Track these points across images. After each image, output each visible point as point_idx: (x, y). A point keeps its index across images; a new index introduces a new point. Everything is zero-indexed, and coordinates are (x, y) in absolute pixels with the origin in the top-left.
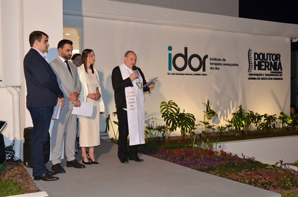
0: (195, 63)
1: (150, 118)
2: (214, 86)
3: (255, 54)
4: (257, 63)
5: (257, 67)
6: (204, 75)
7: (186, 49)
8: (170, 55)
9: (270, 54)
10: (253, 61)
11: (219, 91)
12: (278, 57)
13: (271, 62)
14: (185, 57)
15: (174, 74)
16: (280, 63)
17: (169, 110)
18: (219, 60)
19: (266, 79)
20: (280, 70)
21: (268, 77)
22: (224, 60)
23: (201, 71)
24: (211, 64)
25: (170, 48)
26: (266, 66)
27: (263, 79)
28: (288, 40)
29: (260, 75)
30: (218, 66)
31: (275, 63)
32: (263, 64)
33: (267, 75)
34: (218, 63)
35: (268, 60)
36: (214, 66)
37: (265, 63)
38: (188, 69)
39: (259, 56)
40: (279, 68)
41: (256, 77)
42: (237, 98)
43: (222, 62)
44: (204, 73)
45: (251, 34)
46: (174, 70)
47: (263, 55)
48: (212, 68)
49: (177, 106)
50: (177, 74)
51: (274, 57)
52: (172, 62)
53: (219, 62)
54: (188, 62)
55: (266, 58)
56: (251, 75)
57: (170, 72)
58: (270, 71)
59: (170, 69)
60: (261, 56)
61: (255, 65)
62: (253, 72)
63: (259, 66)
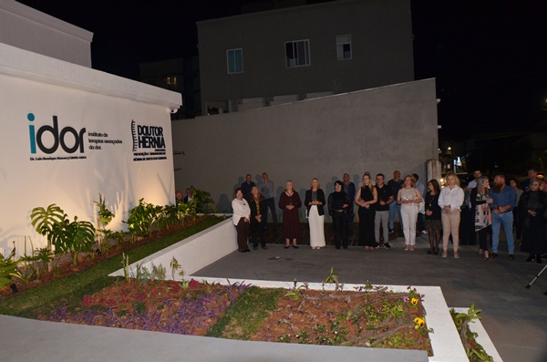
0: (70, 140)
1: (7, 237)
2: (96, 173)
3: (139, 126)
5: (141, 144)
6: (82, 158)
7: (55, 118)
8: (32, 128)
9: (153, 128)
10: (137, 135)
11: (102, 179)
12: (160, 130)
13: (155, 138)
14: (54, 130)
15: (40, 159)
16: (163, 139)
17: (49, 220)
18: (100, 135)
19: (152, 159)
20: (163, 147)
21: (153, 156)
22: (106, 135)
23: (78, 153)
24: (90, 141)
25: (31, 117)
26: (150, 143)
27: (148, 159)
28: (169, 111)
29: (146, 154)
30: (99, 144)
31: (159, 138)
32: (147, 140)
33: (151, 154)
35: (152, 135)
36: (94, 144)
37: (149, 138)
38: (60, 151)
39: (142, 130)
40: (162, 145)
41: (141, 157)
42: (123, 188)
43: (103, 138)
44: (82, 155)
45: (133, 100)
46: (40, 153)
48: (91, 148)
49: (62, 212)
50: (44, 159)
51: (157, 130)
52: (36, 139)
53: (101, 138)
54: (59, 139)
55: (149, 132)
56: (136, 154)
57: (34, 156)
59: (34, 151)
60: (145, 130)
61: (140, 142)
62: (138, 149)
63: (144, 143)
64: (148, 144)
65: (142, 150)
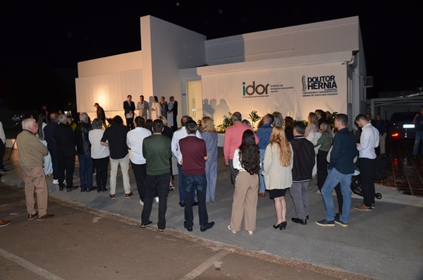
0: (260, 89)
3: (309, 78)
4: (310, 84)
5: (310, 88)
6: (266, 96)
7: (254, 82)
8: (244, 87)
9: (323, 77)
10: (307, 83)
11: (278, 105)
13: (325, 83)
14: (253, 87)
16: (334, 83)
18: (278, 86)
20: (334, 88)
21: (322, 94)
22: (282, 85)
23: (264, 94)
25: (244, 83)
26: (319, 86)
30: (277, 90)
33: (321, 92)
34: (276, 88)
35: (322, 81)
36: (274, 90)
38: (255, 94)
39: (312, 80)
40: (333, 86)
42: (293, 109)
43: (280, 87)
45: (304, 65)
46: (246, 95)
47: (317, 79)
48: (272, 92)
50: (248, 97)
51: (328, 79)
52: (245, 91)
54: (255, 89)
55: (319, 80)
57: (244, 96)
58: (323, 90)
59: (244, 94)
60: (314, 80)
61: (309, 86)
62: (307, 91)
63: (313, 87)
64: (317, 87)
65: (311, 90)
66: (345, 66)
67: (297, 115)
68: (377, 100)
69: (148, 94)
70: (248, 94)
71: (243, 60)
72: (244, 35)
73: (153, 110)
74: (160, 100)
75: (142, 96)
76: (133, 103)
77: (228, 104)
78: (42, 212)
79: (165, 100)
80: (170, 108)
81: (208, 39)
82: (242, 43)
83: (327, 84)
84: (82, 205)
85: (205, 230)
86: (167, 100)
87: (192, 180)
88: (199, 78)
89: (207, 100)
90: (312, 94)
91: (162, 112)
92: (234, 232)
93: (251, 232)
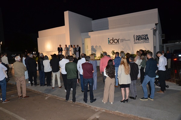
2: (122, 47)
3: (136, 36)
5: (137, 40)
7: (113, 38)
9: (143, 35)
11: (123, 48)
13: (144, 38)
14: (113, 40)
16: (148, 37)
20: (148, 40)
22: (125, 39)
23: (118, 43)
26: (141, 39)
34: (123, 40)
35: (142, 37)
39: (138, 36)
40: (147, 39)
42: (130, 49)
46: (110, 44)
47: (140, 36)
50: (111, 44)
51: (145, 36)
52: (109, 42)
54: (114, 41)
55: (141, 36)
58: (143, 41)
59: (109, 43)
61: (137, 39)
62: (136, 41)
63: (139, 39)
64: (140, 39)
65: (137, 41)
66: (152, 30)
67: (132, 52)
68: (167, 44)
69: (68, 44)
70: (110, 43)
71: (108, 29)
72: (108, 18)
73: (70, 51)
74: (73, 46)
75: (66, 45)
76: (62, 48)
77: (102, 47)
78: (24, 95)
79: (75, 46)
80: (77, 50)
81: (93, 20)
82: (108, 21)
83: (145, 38)
84: (41, 92)
85: (92, 102)
86: (76, 46)
87: (87, 81)
88: (89, 37)
89: (93, 46)
90: (138, 43)
91: (74, 52)
92: (105, 103)
93: (112, 103)
